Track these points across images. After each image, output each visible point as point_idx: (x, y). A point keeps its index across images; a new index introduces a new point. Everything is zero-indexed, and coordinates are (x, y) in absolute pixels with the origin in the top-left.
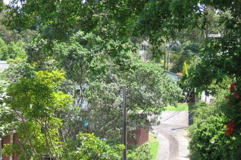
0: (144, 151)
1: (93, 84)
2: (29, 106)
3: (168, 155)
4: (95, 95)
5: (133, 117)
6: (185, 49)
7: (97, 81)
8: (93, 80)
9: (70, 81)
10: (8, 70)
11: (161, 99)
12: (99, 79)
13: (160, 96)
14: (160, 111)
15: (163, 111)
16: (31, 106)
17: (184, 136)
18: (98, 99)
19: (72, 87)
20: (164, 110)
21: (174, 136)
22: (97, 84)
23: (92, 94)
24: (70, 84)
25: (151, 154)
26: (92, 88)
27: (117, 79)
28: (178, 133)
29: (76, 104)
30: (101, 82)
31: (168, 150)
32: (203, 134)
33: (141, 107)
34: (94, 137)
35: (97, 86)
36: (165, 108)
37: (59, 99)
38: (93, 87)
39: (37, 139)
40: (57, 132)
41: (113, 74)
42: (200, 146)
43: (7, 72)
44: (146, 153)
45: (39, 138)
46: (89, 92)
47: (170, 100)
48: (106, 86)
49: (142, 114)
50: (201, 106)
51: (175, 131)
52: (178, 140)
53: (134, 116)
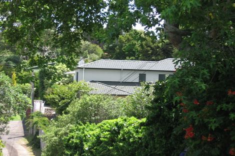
6: (6, 61)
17: (22, 145)
20: (12, 119)
21: (11, 145)
28: (15, 141)
32: (70, 142)
42: (68, 153)
50: (37, 115)
51: (12, 140)
52: (16, 149)
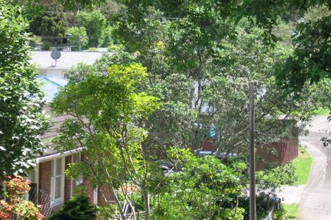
0: (286, 172)
1: (214, 79)
2: (97, 113)
3: (324, 177)
4: (217, 94)
5: (272, 124)
7: (220, 76)
8: (215, 74)
9: (183, 76)
10: (100, 61)
11: (310, 99)
12: (223, 72)
13: (308, 96)
14: (309, 116)
15: (313, 116)
16: (100, 112)
18: (221, 100)
19: (186, 84)
22: (221, 79)
23: (213, 93)
24: (183, 80)
25: (295, 175)
26: (214, 85)
27: (249, 72)
29: (193, 106)
30: (226, 76)
31: (325, 170)
33: (281, 111)
34: (190, 153)
35: (220, 83)
36: (315, 111)
37: (139, 103)
38: (216, 83)
39: (113, 156)
40: (140, 147)
41: (243, 66)
43: (99, 64)
44: (289, 174)
45: (115, 155)
46: (209, 91)
47: (323, 101)
48: (232, 82)
49: (284, 121)
53: (274, 122)
